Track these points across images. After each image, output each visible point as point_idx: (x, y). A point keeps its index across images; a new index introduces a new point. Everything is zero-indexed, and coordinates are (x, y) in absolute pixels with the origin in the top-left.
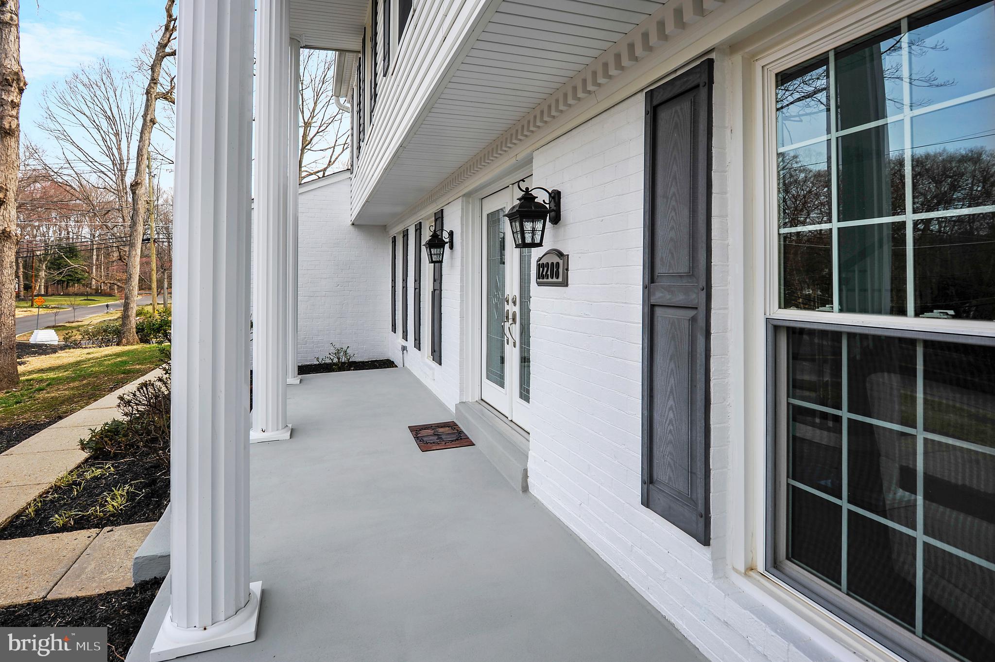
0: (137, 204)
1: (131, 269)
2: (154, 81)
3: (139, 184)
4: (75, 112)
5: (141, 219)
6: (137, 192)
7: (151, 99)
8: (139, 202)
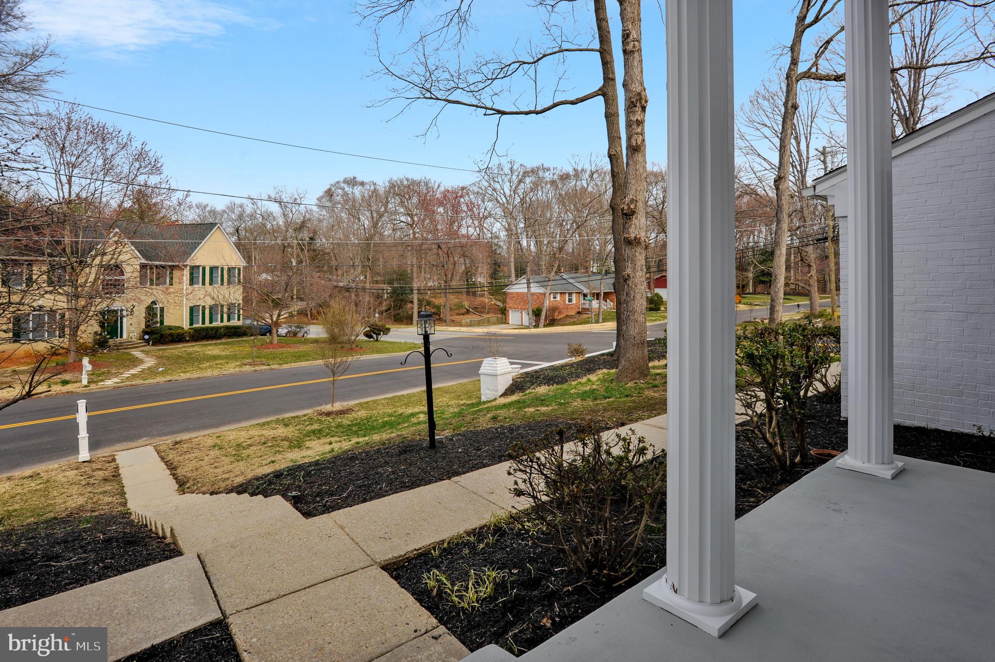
0: (781, 200)
1: (776, 270)
2: (794, 62)
3: (782, 178)
4: (759, 126)
5: (785, 216)
6: (780, 187)
7: (792, 82)
8: (783, 198)
